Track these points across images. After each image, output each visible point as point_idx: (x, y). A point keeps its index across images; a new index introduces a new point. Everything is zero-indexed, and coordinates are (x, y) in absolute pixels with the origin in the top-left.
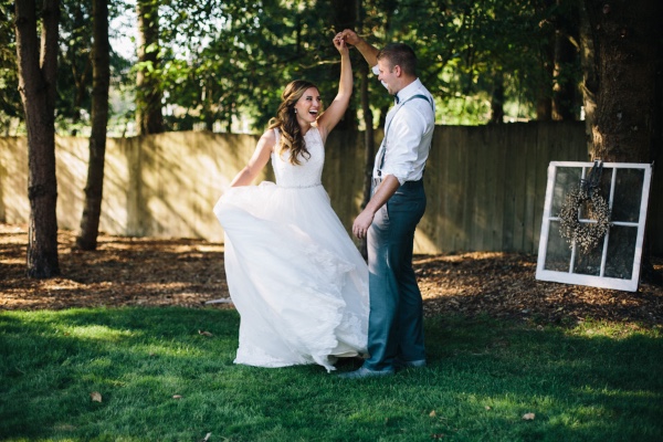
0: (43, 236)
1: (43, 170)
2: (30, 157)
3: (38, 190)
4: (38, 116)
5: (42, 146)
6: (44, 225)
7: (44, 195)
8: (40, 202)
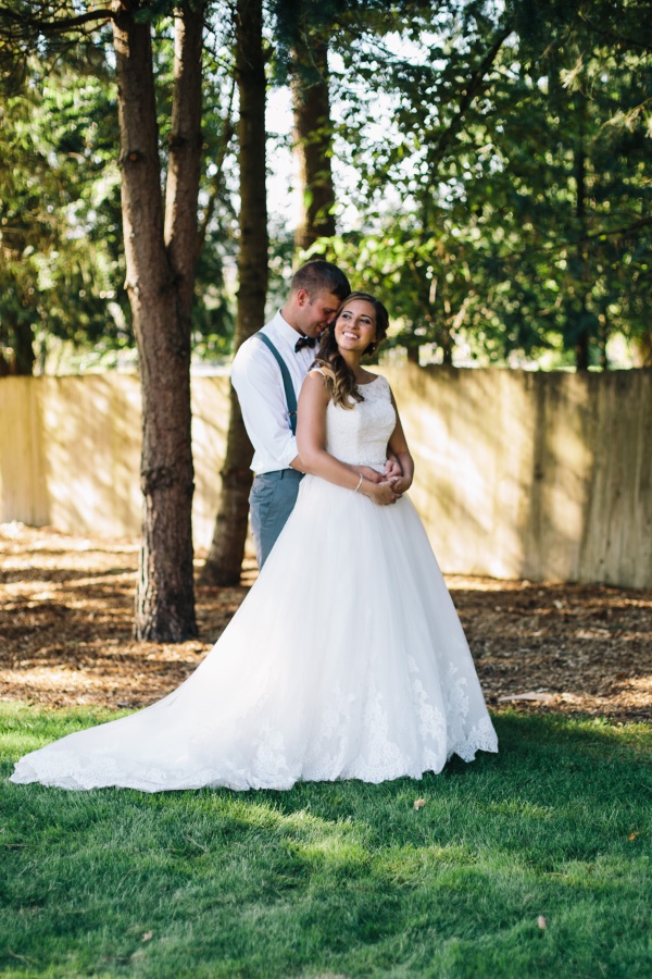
0: (168, 564)
1: (170, 439)
2: (146, 415)
3: (160, 476)
4: (161, 338)
5: (170, 394)
6: (170, 542)
7: (170, 486)
8: (163, 500)
